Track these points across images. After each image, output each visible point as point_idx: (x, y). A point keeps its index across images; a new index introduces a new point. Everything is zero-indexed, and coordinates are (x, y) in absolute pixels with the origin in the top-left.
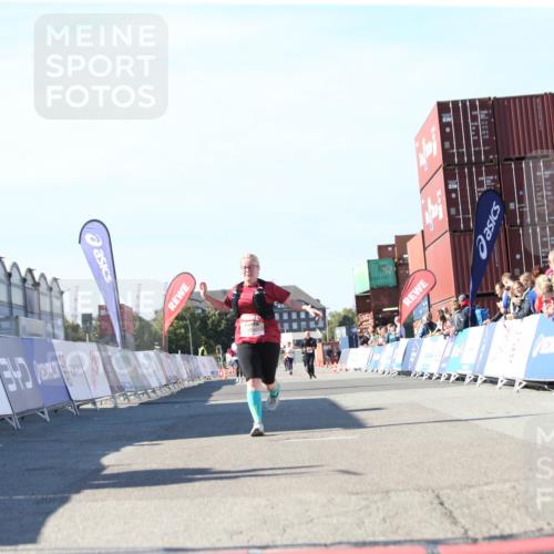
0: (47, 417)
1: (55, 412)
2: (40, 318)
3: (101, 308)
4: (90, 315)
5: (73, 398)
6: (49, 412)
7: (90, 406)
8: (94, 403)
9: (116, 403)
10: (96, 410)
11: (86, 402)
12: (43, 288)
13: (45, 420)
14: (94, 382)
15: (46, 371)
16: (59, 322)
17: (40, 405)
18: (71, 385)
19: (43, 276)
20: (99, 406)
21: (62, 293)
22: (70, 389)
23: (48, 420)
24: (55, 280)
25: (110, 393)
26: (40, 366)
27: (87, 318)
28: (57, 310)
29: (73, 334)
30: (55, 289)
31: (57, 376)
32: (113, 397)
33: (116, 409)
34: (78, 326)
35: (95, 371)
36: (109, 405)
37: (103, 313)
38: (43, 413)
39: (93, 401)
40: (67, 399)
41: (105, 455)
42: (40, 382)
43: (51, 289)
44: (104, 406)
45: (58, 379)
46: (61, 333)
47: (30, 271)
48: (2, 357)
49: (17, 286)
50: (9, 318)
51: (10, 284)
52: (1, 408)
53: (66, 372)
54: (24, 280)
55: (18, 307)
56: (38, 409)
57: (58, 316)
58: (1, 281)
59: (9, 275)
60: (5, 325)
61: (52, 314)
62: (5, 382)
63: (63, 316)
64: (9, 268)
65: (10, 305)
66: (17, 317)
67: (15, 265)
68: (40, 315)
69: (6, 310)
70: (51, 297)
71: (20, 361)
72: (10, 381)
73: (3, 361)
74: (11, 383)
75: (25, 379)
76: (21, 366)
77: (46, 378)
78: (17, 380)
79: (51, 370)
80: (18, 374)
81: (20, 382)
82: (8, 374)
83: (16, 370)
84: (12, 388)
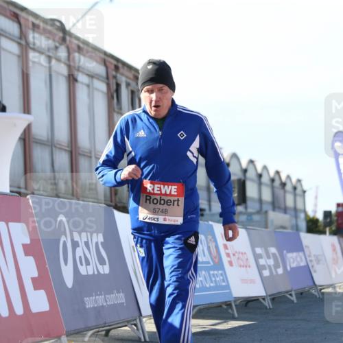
0: (294, 298)
1: (301, 294)
2: (285, 213)
3: (338, 205)
4: (330, 212)
5: (317, 283)
6: (296, 294)
11: (328, 286)
12: (289, 187)
13: (293, 302)
16: (302, 216)
17: (288, 288)
18: (315, 271)
19: (288, 177)
21: (304, 192)
22: (314, 275)
23: (295, 301)
24: (299, 181)
26: (289, 255)
27: (327, 214)
28: (300, 206)
29: (313, 227)
30: (299, 191)
31: (303, 264)
34: (317, 220)
37: (340, 209)
38: (291, 295)
39: (333, 286)
40: (312, 284)
42: (289, 268)
43: (295, 188)
45: (305, 266)
46: (303, 225)
47: (278, 173)
48: (258, 247)
49: (266, 185)
50: (259, 212)
51: (260, 184)
52: (257, 290)
53: (311, 261)
54: (273, 180)
55: (267, 202)
56: (287, 292)
57: (301, 211)
58: (252, 180)
59: (260, 176)
60: (256, 218)
61: (295, 209)
62: (260, 269)
63: (305, 211)
64: (259, 170)
65: (260, 201)
66: (266, 212)
67: (265, 168)
68: (285, 210)
69: (257, 206)
70: (295, 195)
71: (273, 250)
72: (264, 267)
73: (259, 250)
74: (266, 269)
75: (277, 266)
76: (274, 255)
77: (294, 265)
78: (269, 266)
79: (299, 259)
80: (271, 262)
81: (273, 268)
82: (262, 262)
83: (269, 257)
84: (266, 273)
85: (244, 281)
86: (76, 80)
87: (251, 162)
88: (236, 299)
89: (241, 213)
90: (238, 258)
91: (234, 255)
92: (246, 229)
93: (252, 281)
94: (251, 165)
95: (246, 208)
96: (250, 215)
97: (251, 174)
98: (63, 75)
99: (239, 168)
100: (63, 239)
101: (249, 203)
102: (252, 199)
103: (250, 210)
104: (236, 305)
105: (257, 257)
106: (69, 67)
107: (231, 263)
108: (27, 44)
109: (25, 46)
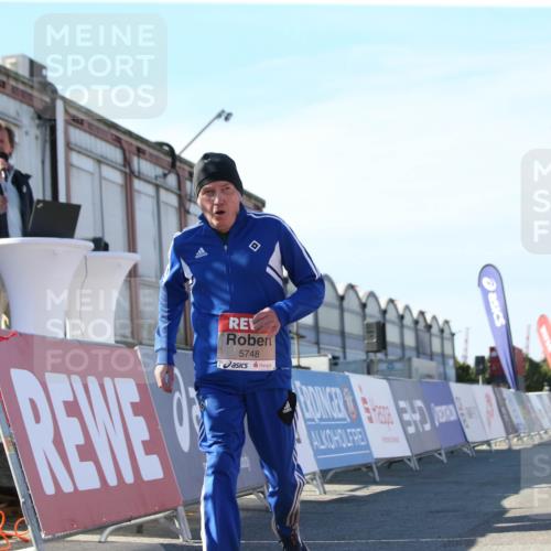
0: (443, 458)
1: (451, 453)
2: (432, 359)
3: (492, 349)
4: (483, 358)
5: (470, 439)
6: (446, 454)
7: (485, 447)
8: (489, 445)
9: (510, 446)
10: (490, 451)
11: (482, 443)
12: (435, 330)
13: (442, 461)
14: (489, 424)
15: (443, 414)
16: (451, 362)
17: (438, 447)
18: (467, 426)
19: (434, 318)
20: (494, 448)
21: (453, 335)
22: (466, 430)
23: (445, 461)
24: (447, 322)
25: (504, 435)
26: (438, 409)
27: (480, 360)
28: (448, 351)
29: (464, 374)
30: (446, 334)
31: (453, 418)
32: (507, 438)
33: (510, 450)
34: (468, 367)
35: (490, 414)
36: (504, 446)
37: (494, 354)
38: (440, 454)
39: (488, 443)
40: (462, 440)
41: (505, 498)
42: (437, 424)
43: (442, 331)
44: (498, 448)
45: (455, 421)
46: (452, 373)
47: (422, 313)
48: (401, 400)
49: (409, 328)
50: (401, 359)
51: (402, 327)
52: (401, 450)
53: (462, 414)
54: (416, 322)
55: (410, 348)
56: (436, 451)
57: (449, 357)
58: (393, 323)
59: (402, 317)
60: (398, 366)
61: (443, 355)
62: (404, 425)
63: (454, 357)
64: (401, 311)
65: (403, 346)
66: (410, 359)
67: (407, 308)
68: (431, 357)
69: (399, 351)
70: (442, 339)
71: (419, 403)
72: (409, 423)
73: (402, 404)
74: (410, 425)
75: (423, 421)
76: (420, 408)
77: (443, 420)
78: (415, 422)
79: (448, 412)
80: (417, 417)
81: (419, 425)
82: (406, 417)
83: (414, 412)
84: (411, 430)
85: (386, 440)
86: (187, 212)
87: (391, 301)
88: (378, 460)
89: (380, 361)
90: (379, 414)
91: (374, 410)
92: (388, 379)
93: (396, 440)
94: (391, 306)
95: (386, 355)
96: (391, 362)
97: (391, 315)
98: (172, 206)
99: (377, 308)
100: (177, 395)
101: (389, 349)
102: (393, 345)
103: (390, 357)
104: (377, 468)
105: (400, 412)
106: (180, 197)
107: (370, 420)
108: (132, 172)
109: (130, 175)
